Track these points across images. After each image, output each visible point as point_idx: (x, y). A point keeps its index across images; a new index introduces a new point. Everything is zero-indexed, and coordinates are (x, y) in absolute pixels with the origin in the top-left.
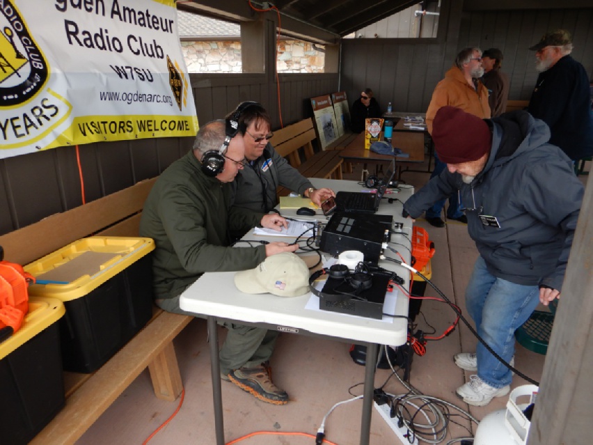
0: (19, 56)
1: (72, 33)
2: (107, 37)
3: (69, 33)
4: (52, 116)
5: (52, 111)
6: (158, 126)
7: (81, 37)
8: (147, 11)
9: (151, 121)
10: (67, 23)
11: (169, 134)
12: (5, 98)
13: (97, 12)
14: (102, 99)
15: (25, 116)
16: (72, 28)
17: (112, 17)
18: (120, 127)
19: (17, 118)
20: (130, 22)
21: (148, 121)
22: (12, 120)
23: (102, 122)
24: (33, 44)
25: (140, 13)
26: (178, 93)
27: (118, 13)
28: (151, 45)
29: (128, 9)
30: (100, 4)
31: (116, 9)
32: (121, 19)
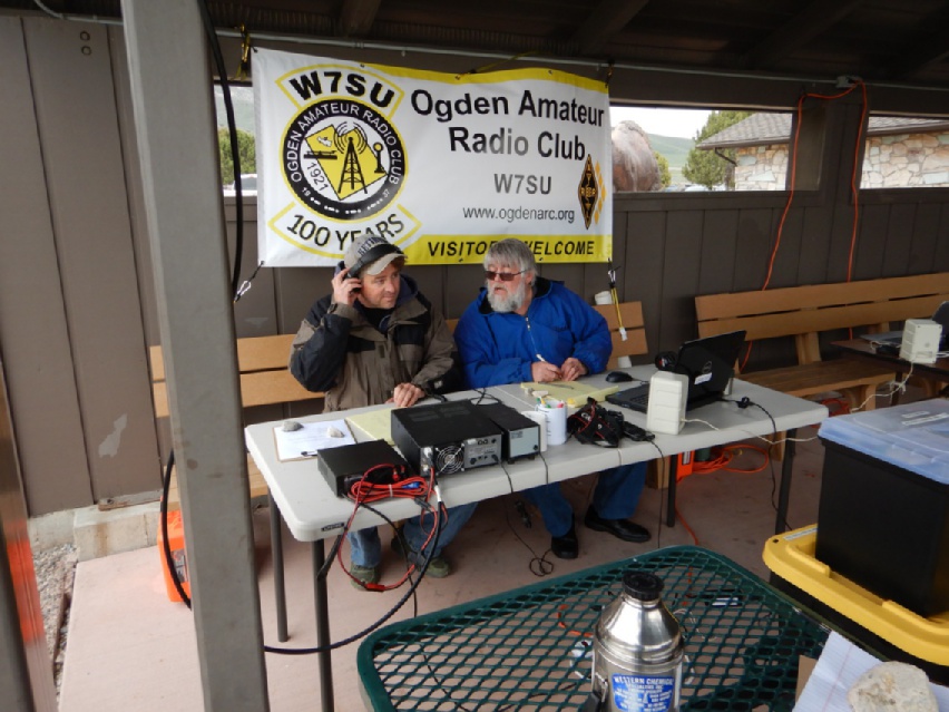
0: (380, 169)
1: (458, 139)
2: (510, 138)
3: (453, 139)
4: (397, 232)
5: (398, 227)
6: (552, 249)
7: (470, 141)
8: (574, 101)
9: (541, 243)
11: (564, 258)
12: (347, 212)
13: (496, 112)
14: (465, 217)
16: (459, 134)
17: (521, 112)
20: (548, 116)
21: (537, 243)
23: (467, 243)
24: (402, 156)
25: (564, 104)
26: (588, 205)
27: (532, 108)
28: (571, 143)
29: (546, 101)
30: (500, 104)
31: (527, 103)
32: (534, 114)
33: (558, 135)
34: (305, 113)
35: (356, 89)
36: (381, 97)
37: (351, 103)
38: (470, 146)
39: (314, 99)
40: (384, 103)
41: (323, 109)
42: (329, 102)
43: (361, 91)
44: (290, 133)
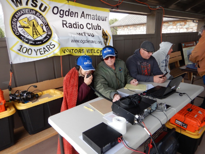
0: (44, 31)
1: (65, 24)
2: (78, 24)
3: (63, 24)
4: (53, 47)
5: (53, 46)
6: (95, 51)
7: (68, 25)
10: (63, 21)
12: (37, 43)
13: (75, 17)
14: (72, 42)
15: (44, 48)
16: (65, 23)
17: (81, 18)
18: (79, 51)
19: (41, 49)
20: (88, 19)
21: (91, 50)
22: (39, 50)
23: (72, 49)
24: (50, 28)
25: (93, 15)
26: (106, 41)
28: (96, 26)
29: (88, 14)
30: (76, 14)
31: (83, 15)
32: (85, 18)
33: (92, 24)
34: (17, 12)
35: (34, 5)
36: (43, 8)
37: (33, 10)
38: (68, 26)
39: (20, 7)
40: (44, 11)
41: (23, 11)
42: (25, 9)
43: (36, 6)
44: (12, 19)
